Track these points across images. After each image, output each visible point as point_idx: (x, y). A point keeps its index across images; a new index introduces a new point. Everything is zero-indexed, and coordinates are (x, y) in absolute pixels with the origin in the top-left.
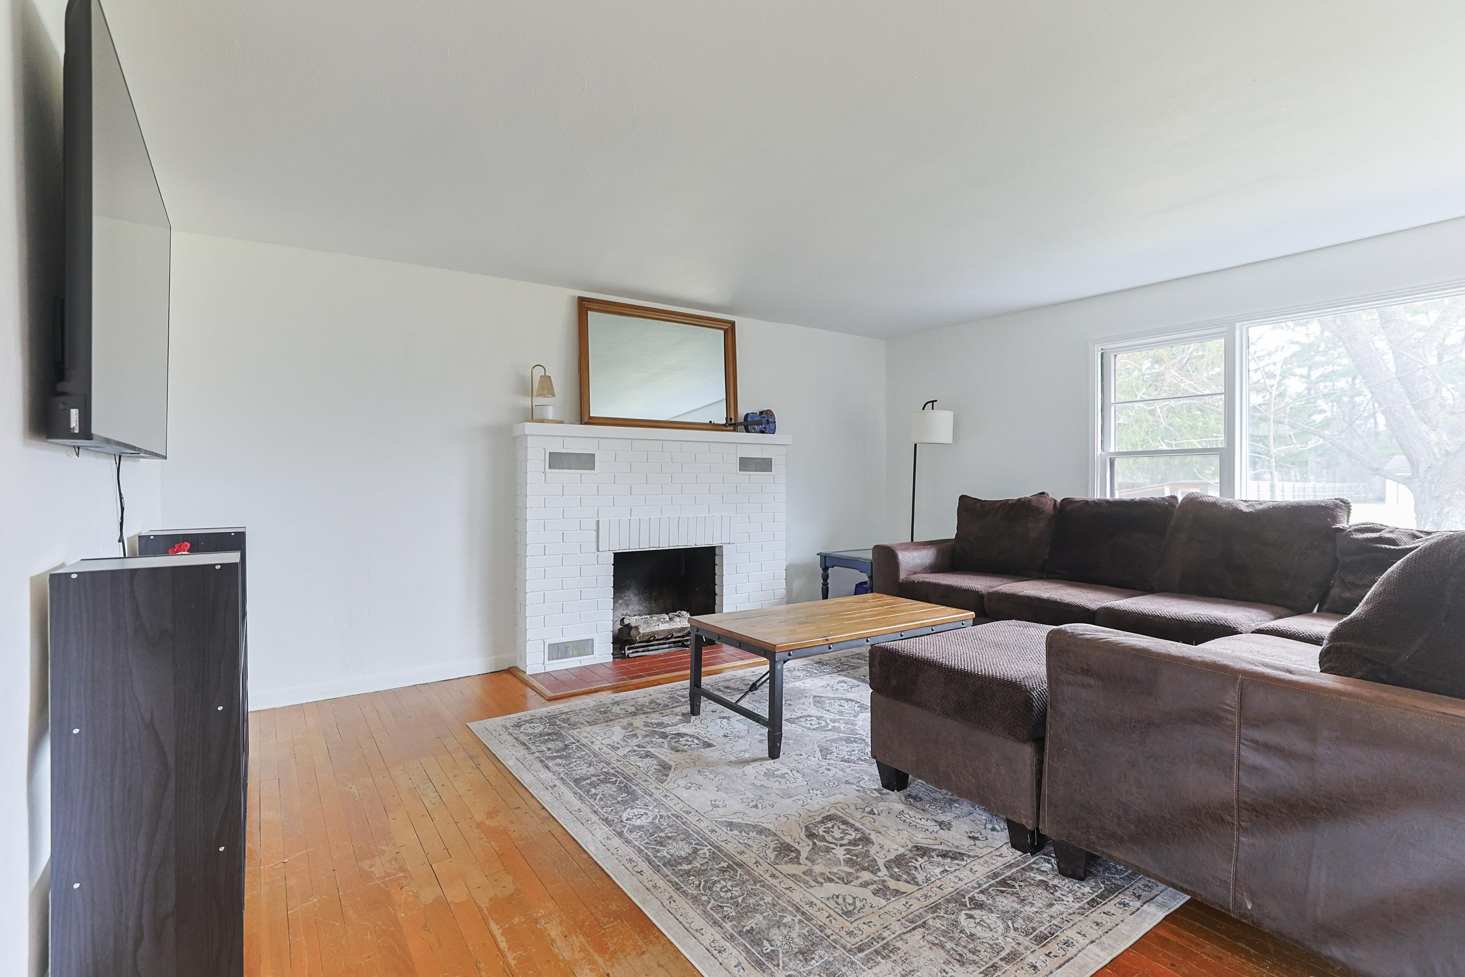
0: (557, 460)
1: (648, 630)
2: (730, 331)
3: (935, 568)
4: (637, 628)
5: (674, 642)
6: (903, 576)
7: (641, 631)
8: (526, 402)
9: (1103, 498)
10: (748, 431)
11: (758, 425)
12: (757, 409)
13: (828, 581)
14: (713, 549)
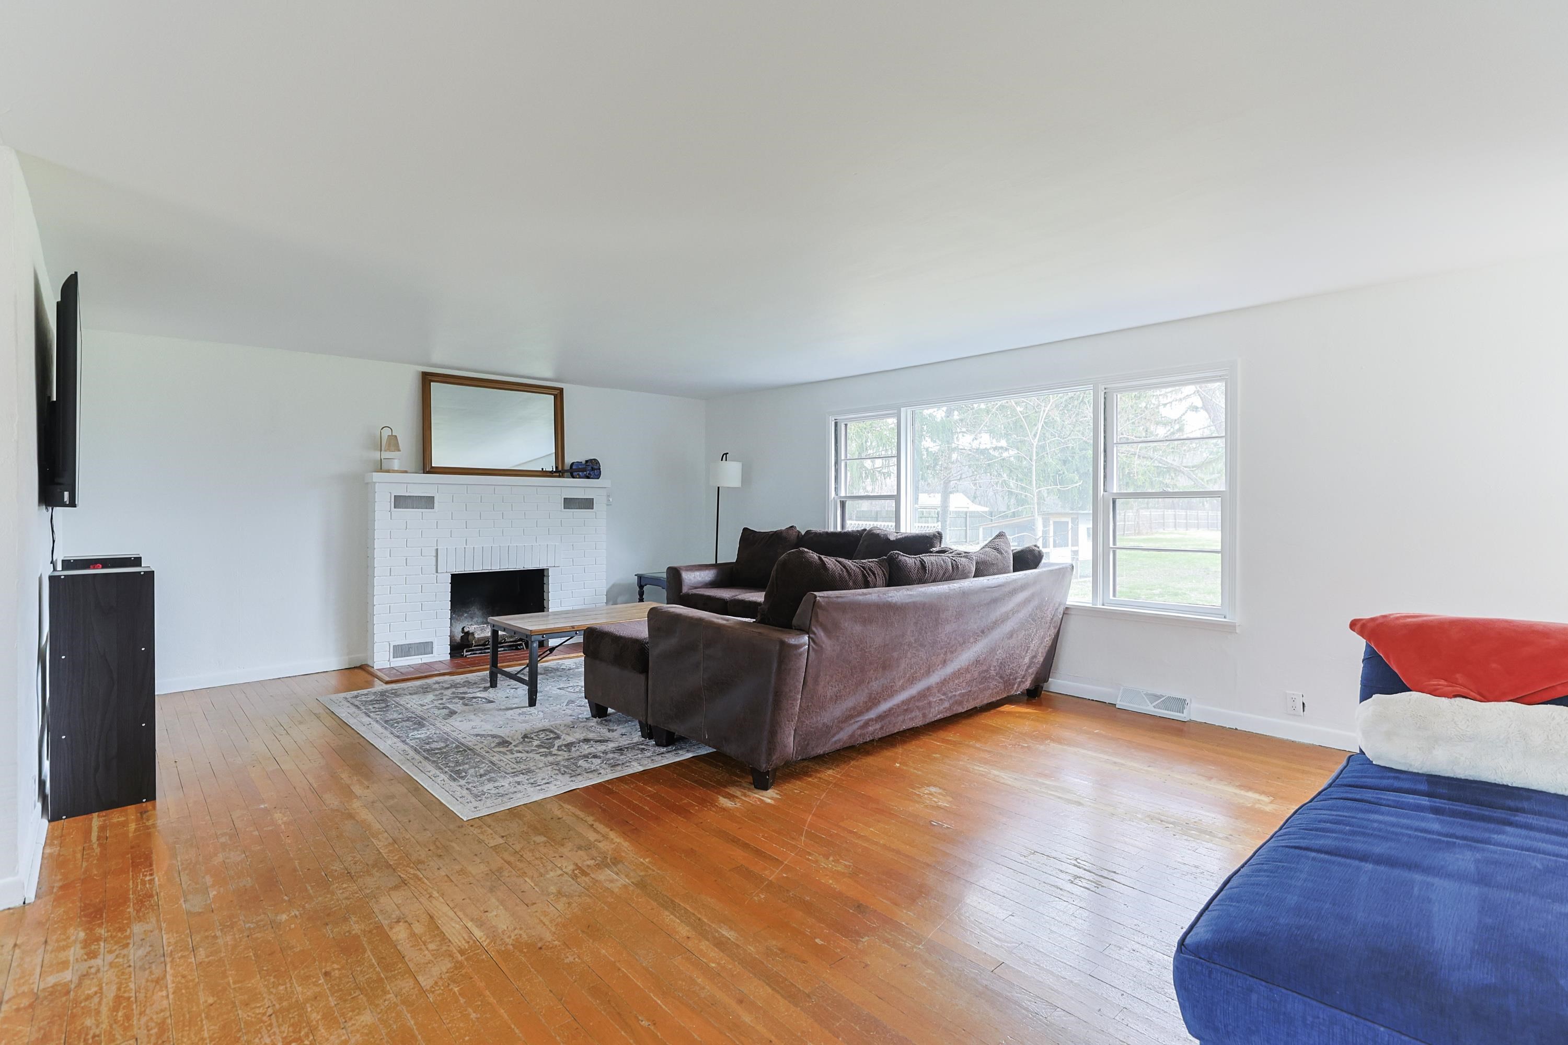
0: (400, 502)
1: (482, 635)
2: (559, 396)
3: (713, 584)
4: (473, 634)
5: (510, 646)
6: (685, 590)
7: (476, 636)
8: (377, 455)
9: (835, 531)
10: (573, 477)
11: (583, 471)
12: (582, 459)
13: (644, 597)
14: (542, 571)
